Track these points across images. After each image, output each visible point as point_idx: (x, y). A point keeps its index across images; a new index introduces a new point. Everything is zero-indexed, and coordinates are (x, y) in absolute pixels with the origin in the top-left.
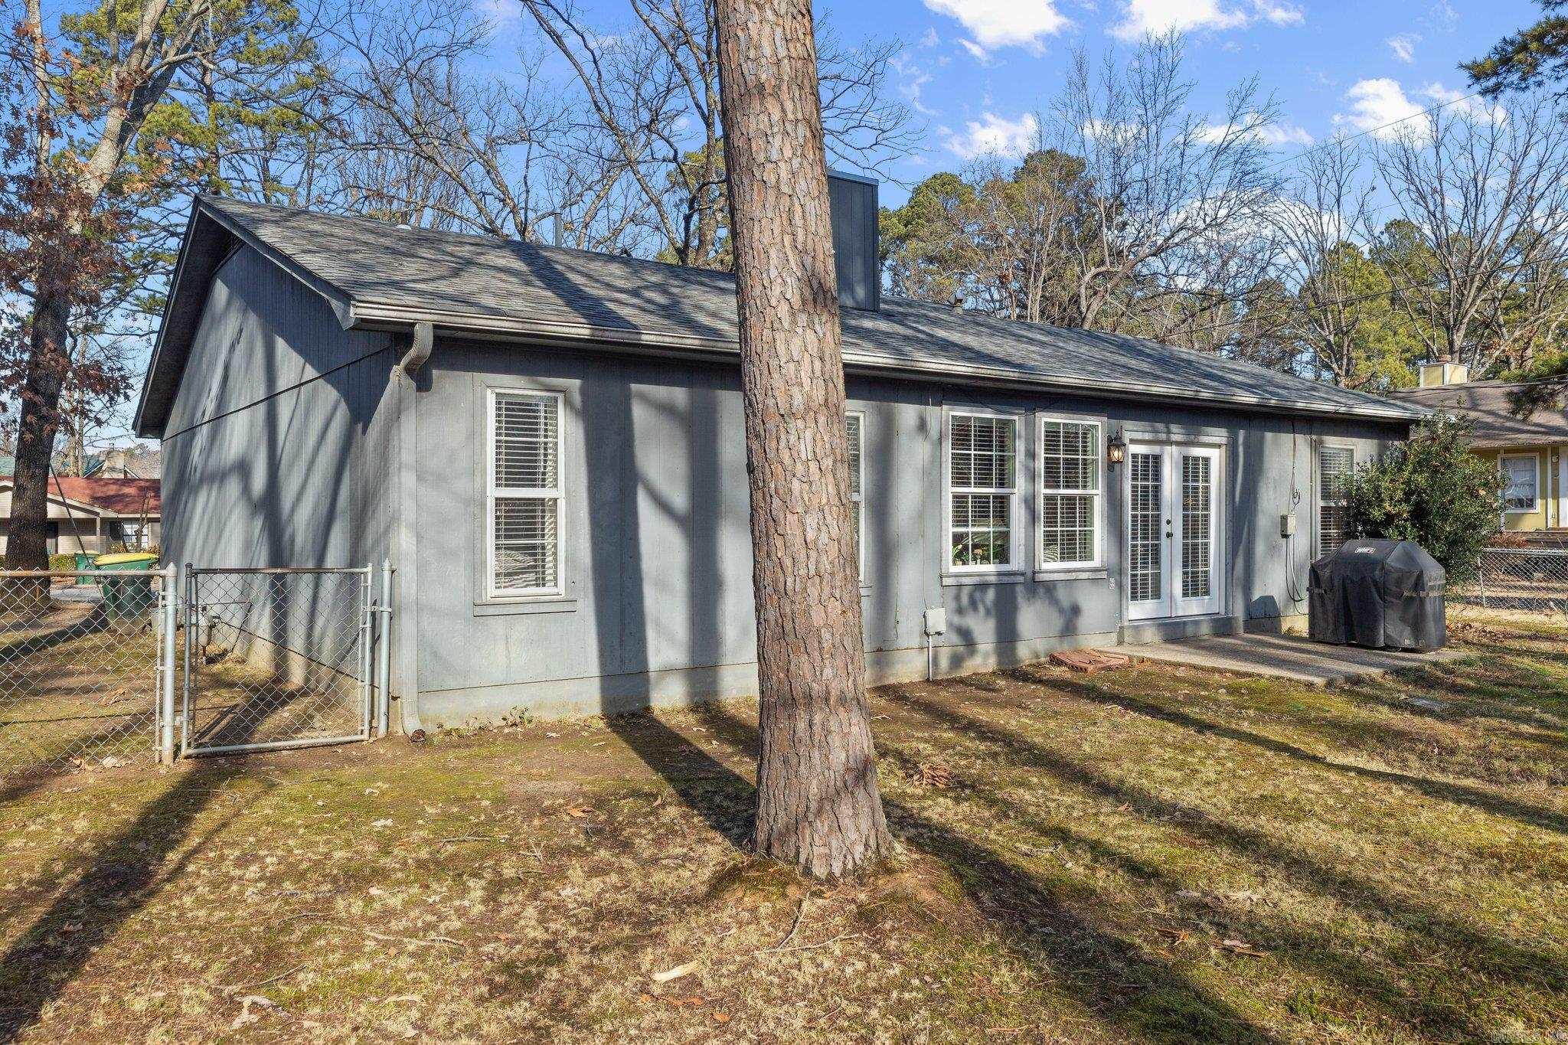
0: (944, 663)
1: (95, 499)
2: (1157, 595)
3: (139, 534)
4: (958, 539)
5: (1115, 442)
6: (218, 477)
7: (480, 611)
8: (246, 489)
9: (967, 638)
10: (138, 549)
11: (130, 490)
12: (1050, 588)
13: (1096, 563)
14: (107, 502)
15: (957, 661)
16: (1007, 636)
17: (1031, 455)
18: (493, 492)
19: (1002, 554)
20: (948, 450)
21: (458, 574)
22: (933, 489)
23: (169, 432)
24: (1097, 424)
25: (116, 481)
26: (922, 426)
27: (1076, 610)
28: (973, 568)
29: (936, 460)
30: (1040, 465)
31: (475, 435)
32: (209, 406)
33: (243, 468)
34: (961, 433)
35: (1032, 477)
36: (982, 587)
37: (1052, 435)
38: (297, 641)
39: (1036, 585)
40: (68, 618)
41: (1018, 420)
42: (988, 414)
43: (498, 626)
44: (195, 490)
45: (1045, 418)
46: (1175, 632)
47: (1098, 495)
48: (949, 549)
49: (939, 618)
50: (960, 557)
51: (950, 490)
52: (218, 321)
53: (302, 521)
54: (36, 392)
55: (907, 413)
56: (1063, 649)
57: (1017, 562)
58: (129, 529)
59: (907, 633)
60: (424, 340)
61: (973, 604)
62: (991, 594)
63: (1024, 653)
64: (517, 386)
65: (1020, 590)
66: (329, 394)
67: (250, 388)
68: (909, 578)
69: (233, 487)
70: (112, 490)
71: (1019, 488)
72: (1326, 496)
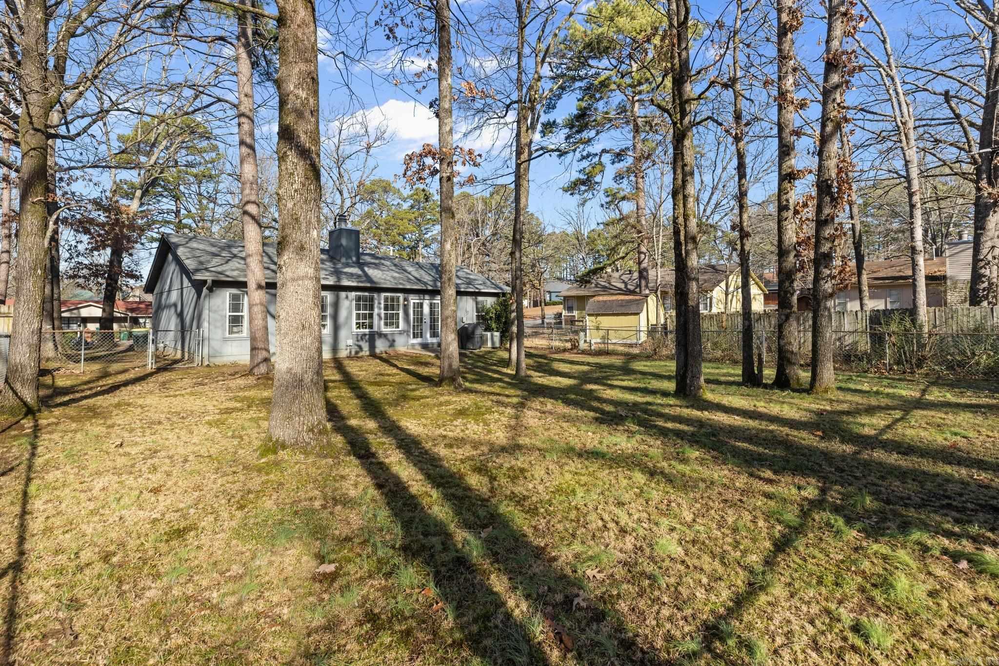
0: (353, 353)
1: (127, 309)
2: (421, 337)
3: (145, 323)
4: (357, 323)
5: (405, 299)
6: (168, 307)
7: (225, 340)
8: (176, 310)
9: (360, 347)
10: (145, 327)
11: (142, 306)
12: (385, 336)
13: (400, 329)
14: (132, 310)
15: (357, 353)
16: (372, 347)
17: (380, 303)
18: (228, 314)
19: (371, 327)
20: (354, 303)
21: (219, 332)
22: (350, 313)
23: (155, 292)
24: (401, 296)
25: (136, 302)
26: (347, 297)
27: (394, 341)
28: (362, 330)
29: (351, 305)
30: (382, 306)
31: (224, 302)
32: (167, 288)
33: (175, 305)
34: (358, 299)
35: (380, 308)
36: (365, 335)
37: (386, 299)
38: (186, 349)
39: (381, 335)
40: (121, 348)
41: (376, 295)
42: (367, 294)
43: (229, 343)
44: (163, 310)
45: (383, 295)
46: (425, 346)
47: (401, 313)
48: (354, 326)
49: (350, 342)
50: (359, 327)
51: (354, 313)
52: (169, 264)
53: (188, 320)
54: (111, 280)
55: (343, 294)
56: (390, 351)
57: (375, 329)
58: (141, 321)
59: (342, 345)
60: (209, 282)
61: (362, 339)
62: (367, 337)
63: (378, 351)
64: (234, 291)
65: (376, 336)
66: (193, 291)
67: (176, 285)
68: (343, 333)
69: (173, 310)
70: (135, 306)
71: (376, 311)
72: (478, 311)
